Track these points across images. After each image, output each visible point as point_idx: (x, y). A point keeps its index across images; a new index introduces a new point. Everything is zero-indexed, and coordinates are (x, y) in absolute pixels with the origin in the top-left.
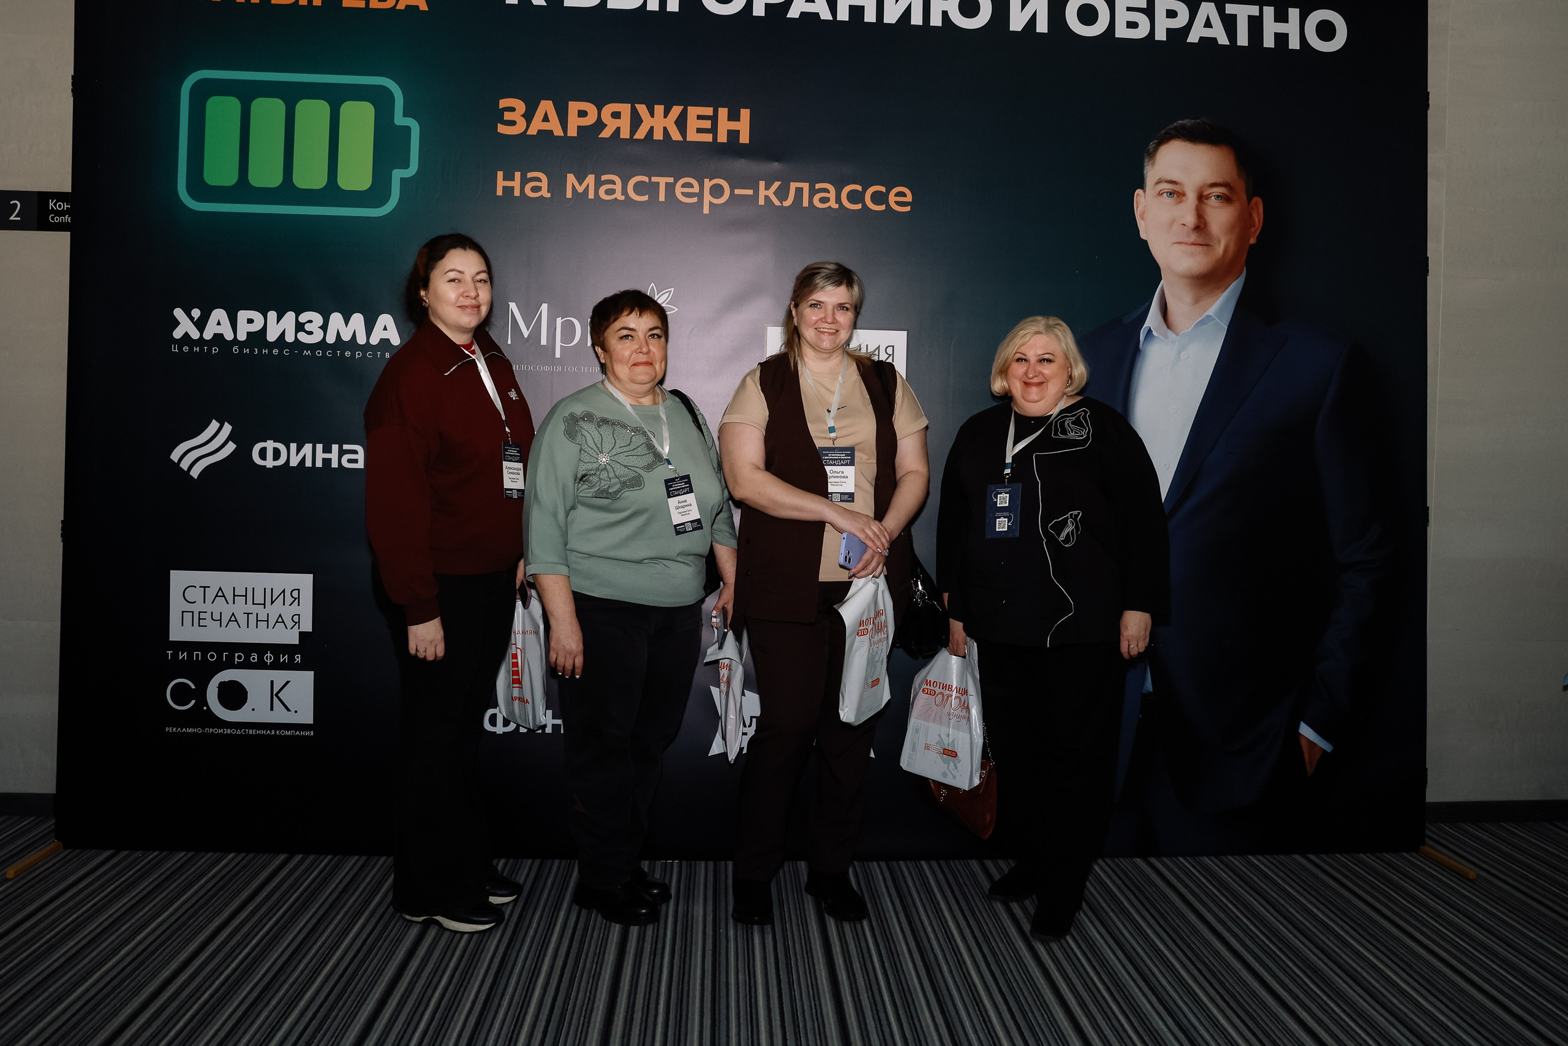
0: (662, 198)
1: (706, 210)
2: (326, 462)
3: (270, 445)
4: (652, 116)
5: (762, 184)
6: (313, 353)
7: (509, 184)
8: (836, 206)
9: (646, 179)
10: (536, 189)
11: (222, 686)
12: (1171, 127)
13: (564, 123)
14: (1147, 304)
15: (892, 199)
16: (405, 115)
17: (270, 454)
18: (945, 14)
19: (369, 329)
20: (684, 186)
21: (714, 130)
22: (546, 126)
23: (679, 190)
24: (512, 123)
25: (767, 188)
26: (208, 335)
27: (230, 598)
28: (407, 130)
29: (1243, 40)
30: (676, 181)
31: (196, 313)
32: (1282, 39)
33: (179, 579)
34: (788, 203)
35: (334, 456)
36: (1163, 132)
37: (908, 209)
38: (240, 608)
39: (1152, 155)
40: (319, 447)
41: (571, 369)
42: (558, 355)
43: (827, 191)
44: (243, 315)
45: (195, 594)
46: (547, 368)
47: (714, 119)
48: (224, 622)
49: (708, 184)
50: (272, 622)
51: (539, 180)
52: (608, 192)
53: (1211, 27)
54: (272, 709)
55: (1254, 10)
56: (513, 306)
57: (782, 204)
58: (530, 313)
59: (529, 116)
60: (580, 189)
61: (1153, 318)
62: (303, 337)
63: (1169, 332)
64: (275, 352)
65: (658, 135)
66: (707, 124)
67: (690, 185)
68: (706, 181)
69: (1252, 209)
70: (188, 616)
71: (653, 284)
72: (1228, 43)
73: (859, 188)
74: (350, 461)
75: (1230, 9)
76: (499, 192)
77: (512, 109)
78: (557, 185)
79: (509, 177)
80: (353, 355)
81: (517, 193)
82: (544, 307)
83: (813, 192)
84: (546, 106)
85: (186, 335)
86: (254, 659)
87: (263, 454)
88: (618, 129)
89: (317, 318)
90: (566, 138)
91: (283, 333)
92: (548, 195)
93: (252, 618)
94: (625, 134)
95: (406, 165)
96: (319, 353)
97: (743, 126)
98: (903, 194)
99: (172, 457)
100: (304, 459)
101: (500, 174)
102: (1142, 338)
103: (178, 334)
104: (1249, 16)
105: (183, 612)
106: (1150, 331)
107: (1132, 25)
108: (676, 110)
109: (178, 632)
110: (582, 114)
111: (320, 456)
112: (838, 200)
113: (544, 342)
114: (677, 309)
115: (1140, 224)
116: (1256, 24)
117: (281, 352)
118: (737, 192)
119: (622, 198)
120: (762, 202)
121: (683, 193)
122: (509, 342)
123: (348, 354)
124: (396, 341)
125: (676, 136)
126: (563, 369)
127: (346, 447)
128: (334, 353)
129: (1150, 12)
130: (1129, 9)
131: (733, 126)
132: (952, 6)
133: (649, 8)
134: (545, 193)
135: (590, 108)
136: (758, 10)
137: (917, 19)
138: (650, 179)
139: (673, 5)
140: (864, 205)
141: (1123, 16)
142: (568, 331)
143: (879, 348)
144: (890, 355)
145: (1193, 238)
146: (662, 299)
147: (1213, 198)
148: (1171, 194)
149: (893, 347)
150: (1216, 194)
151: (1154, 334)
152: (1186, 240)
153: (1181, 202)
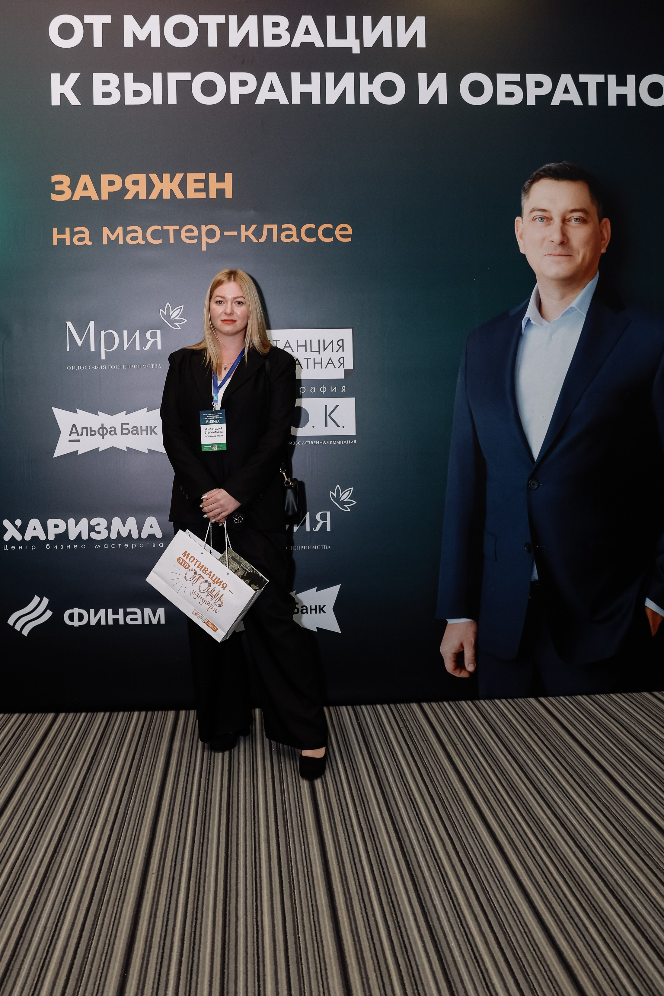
0: (172, 241)
1: (204, 248)
4: (162, 181)
5: (243, 227)
7: (61, 236)
8: (297, 240)
9: (159, 228)
10: (81, 239)
12: (541, 169)
13: (98, 190)
14: (527, 301)
15: (338, 233)
18: (371, 94)
20: (187, 231)
21: (206, 190)
22: (86, 193)
23: (183, 234)
24: (62, 193)
25: (247, 230)
29: (593, 101)
30: (181, 228)
32: (622, 98)
34: (262, 240)
36: (535, 173)
37: (349, 240)
39: (527, 191)
41: (113, 367)
42: (103, 357)
43: (290, 229)
46: (96, 367)
47: (206, 181)
49: (204, 229)
51: (83, 232)
52: (133, 239)
53: (569, 92)
55: (601, 78)
56: (69, 324)
57: (258, 241)
58: (81, 328)
59: (73, 187)
60: (113, 238)
61: (531, 311)
63: (543, 320)
65: (167, 196)
66: (201, 186)
67: (191, 231)
68: (203, 227)
69: (603, 227)
71: (168, 303)
72: (582, 104)
73: (313, 226)
75: (583, 78)
76: (55, 243)
77: (61, 183)
78: (96, 236)
79: (61, 231)
81: (68, 243)
82: (92, 324)
83: (280, 231)
84: (85, 179)
88: (137, 193)
90: (101, 201)
92: (90, 243)
94: (143, 196)
97: (228, 185)
98: (345, 229)
101: (55, 230)
102: (523, 326)
104: (598, 83)
106: (529, 320)
107: (510, 95)
108: (179, 177)
110: (111, 183)
112: (299, 236)
113: (93, 349)
114: (186, 321)
115: (520, 242)
116: (602, 88)
118: (226, 233)
119: (144, 242)
120: (243, 240)
121: (187, 237)
122: (68, 350)
125: (180, 195)
126: (107, 367)
129: (522, 84)
130: (507, 83)
131: (221, 185)
132: (376, 88)
133: (155, 103)
134: (88, 242)
135: (117, 178)
136: (235, 100)
137: (350, 100)
138: (162, 228)
139: (172, 100)
140: (318, 239)
141: (502, 89)
142: (110, 340)
143: (332, 341)
144: (341, 346)
145: (559, 250)
146: (175, 314)
147: (573, 220)
148: (542, 219)
149: (343, 340)
150: (576, 217)
151: (532, 322)
152: (554, 252)
153: (549, 224)
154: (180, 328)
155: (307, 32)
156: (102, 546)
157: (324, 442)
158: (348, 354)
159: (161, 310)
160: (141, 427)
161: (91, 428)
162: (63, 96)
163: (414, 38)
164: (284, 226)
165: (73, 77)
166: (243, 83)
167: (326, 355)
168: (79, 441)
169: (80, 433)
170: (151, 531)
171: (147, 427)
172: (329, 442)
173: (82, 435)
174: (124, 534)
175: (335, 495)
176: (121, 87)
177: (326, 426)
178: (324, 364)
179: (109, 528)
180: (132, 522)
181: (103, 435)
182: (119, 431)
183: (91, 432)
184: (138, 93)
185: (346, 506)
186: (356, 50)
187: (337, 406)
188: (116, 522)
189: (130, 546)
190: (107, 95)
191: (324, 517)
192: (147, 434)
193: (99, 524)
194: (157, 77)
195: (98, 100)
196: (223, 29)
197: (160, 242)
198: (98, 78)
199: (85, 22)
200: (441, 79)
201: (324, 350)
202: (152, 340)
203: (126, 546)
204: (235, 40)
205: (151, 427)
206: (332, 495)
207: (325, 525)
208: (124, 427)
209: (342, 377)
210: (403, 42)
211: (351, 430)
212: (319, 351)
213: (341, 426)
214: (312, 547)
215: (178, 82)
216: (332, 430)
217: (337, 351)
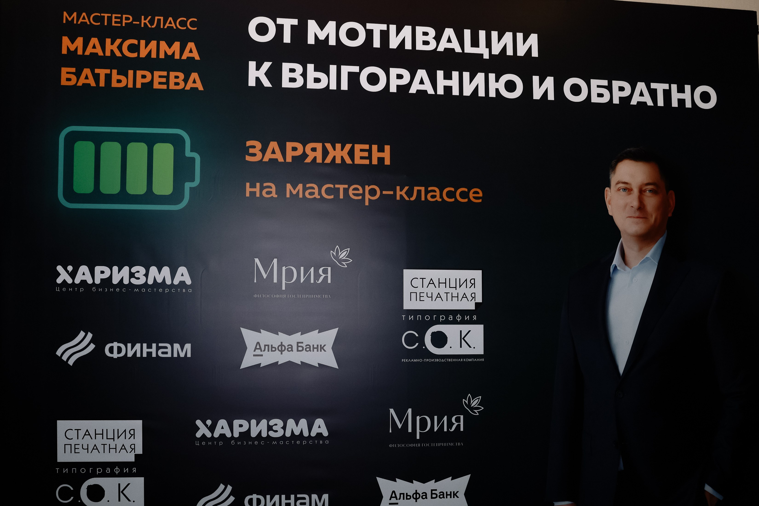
0: (341, 197)
1: (367, 203)
2: (149, 354)
3: (115, 345)
4: (335, 150)
5: (398, 188)
6: (140, 290)
7: (253, 190)
8: (440, 200)
9: (332, 186)
10: (269, 193)
11: (89, 488)
13: (284, 154)
14: (614, 252)
15: (471, 195)
16: (191, 151)
17: (115, 350)
18: (497, 90)
19: (173, 275)
20: (354, 189)
21: (370, 157)
22: (273, 156)
23: (351, 192)
24: (254, 155)
25: (401, 190)
26: (77, 281)
27: (93, 437)
28: (193, 159)
29: (661, 103)
30: (349, 187)
31: (70, 268)
32: (681, 102)
33: (62, 425)
34: (413, 199)
35: (153, 350)
36: (619, 155)
37: (480, 201)
38: (99, 441)
39: (614, 168)
40: (145, 345)
43: (435, 191)
44: (98, 269)
45: (72, 434)
47: (370, 151)
48: (90, 449)
49: (367, 188)
50: (118, 449)
51: (270, 187)
52: (311, 194)
53: (643, 96)
54: (119, 500)
55: (666, 86)
56: (257, 260)
57: (410, 199)
59: (263, 151)
60: (294, 192)
61: (617, 260)
62: (134, 281)
63: (626, 267)
64: (118, 290)
65: (338, 161)
66: (366, 154)
67: (357, 189)
68: (367, 187)
69: (669, 197)
70: (68, 447)
72: (653, 105)
73: (452, 189)
74: (163, 353)
75: (653, 85)
76: (248, 195)
77: (254, 147)
78: (281, 190)
79: (253, 186)
80: (164, 290)
81: (258, 195)
82: (275, 261)
83: (427, 192)
84: (274, 145)
85: (64, 281)
86: (108, 471)
87: (111, 350)
88: (315, 158)
89: (142, 270)
90: (285, 163)
91: (122, 279)
92: (276, 196)
93: (107, 447)
94: (319, 160)
95: (193, 180)
96: (143, 290)
97: (387, 155)
98: (477, 193)
99: (57, 353)
100: (135, 353)
101: (248, 184)
102: (611, 271)
103: (59, 281)
104: (664, 90)
105: (65, 445)
106: (616, 267)
107: (600, 95)
108: (348, 146)
109: (62, 457)
110: (294, 149)
111: (145, 350)
112: (441, 196)
114: (351, 261)
115: (607, 206)
116: (667, 94)
117: (121, 290)
118: (384, 192)
119: (319, 197)
120: (398, 198)
121: (353, 194)
122: (255, 281)
123: (160, 290)
124: (189, 282)
125: (348, 161)
127: (160, 345)
128: (153, 290)
129: (609, 88)
130: (598, 86)
131: (381, 155)
132: (501, 85)
133: (331, 88)
134: (274, 195)
135: (299, 146)
136: (393, 89)
137: (482, 93)
138: (334, 186)
139: (344, 86)
140: (456, 199)
141: (595, 90)
142: (289, 274)
143: (466, 280)
144: (473, 284)
145: (637, 214)
146: (343, 255)
147: (648, 191)
148: (624, 190)
149: (474, 279)
150: (650, 189)
151: (618, 268)
152: (634, 215)
153: (630, 194)
154: (346, 266)
155: (449, 41)
156: (278, 443)
157: (459, 360)
158: (478, 290)
159: (331, 251)
160: (313, 345)
161: (272, 345)
162: (258, 79)
163: (530, 50)
164: (430, 189)
165: (267, 65)
166: (400, 77)
167: (461, 291)
168: (262, 355)
169: (263, 349)
170: (319, 431)
171: (318, 345)
172: (463, 360)
173: (264, 351)
174: (297, 433)
175: (467, 402)
176: (304, 75)
177: (461, 347)
178: (460, 298)
179: (284, 428)
180: (303, 423)
181: (282, 351)
182: (295, 348)
183: (272, 348)
184: (317, 80)
185: (476, 411)
186: (486, 56)
187: (470, 331)
188: (291, 422)
189: (301, 443)
190: (293, 80)
191: (458, 420)
192: (318, 351)
193: (276, 425)
194: (333, 68)
195: (286, 84)
196: (385, 35)
197: (332, 197)
198: (286, 66)
199: (277, 23)
200: (550, 81)
201: (460, 286)
202: (324, 275)
203: (298, 442)
204: (394, 43)
205: (321, 345)
206: (465, 402)
207: (459, 426)
208: (299, 345)
209: (473, 308)
210: (521, 52)
211: (480, 351)
212: (456, 288)
213: (472, 347)
214: (448, 444)
215: (349, 73)
216: (465, 351)
217: (470, 288)
